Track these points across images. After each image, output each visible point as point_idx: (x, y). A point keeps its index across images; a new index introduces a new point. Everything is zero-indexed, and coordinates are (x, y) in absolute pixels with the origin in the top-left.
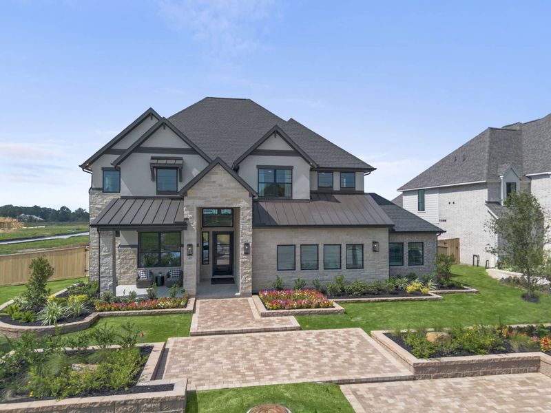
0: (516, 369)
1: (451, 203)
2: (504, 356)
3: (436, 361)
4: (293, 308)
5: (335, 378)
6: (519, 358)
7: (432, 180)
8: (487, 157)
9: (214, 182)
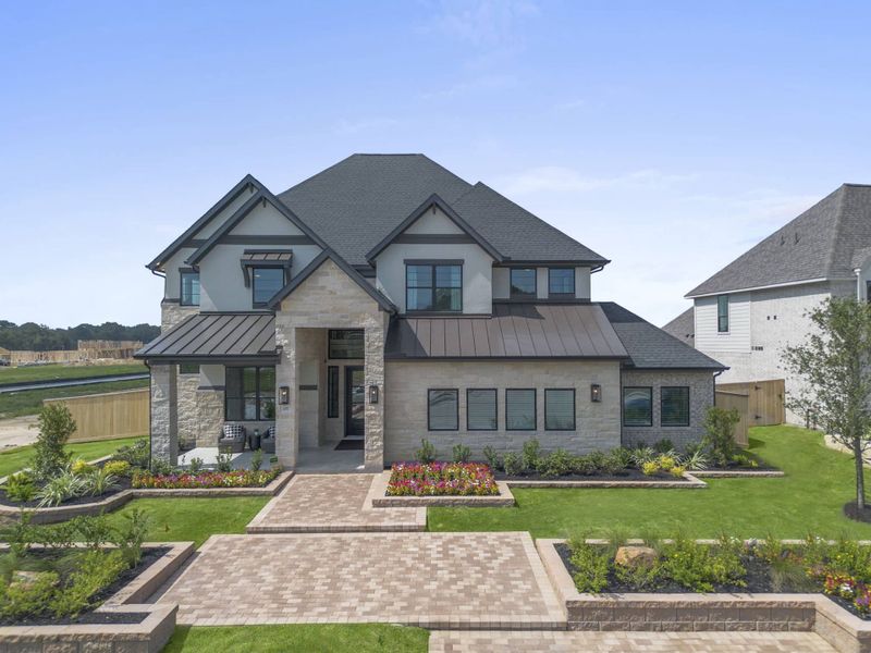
0: (767, 623)
1: (772, 318)
2: (746, 597)
3: (611, 599)
4: (430, 495)
5: (424, 619)
6: (772, 603)
7: (741, 279)
8: (833, 237)
9: (323, 288)
